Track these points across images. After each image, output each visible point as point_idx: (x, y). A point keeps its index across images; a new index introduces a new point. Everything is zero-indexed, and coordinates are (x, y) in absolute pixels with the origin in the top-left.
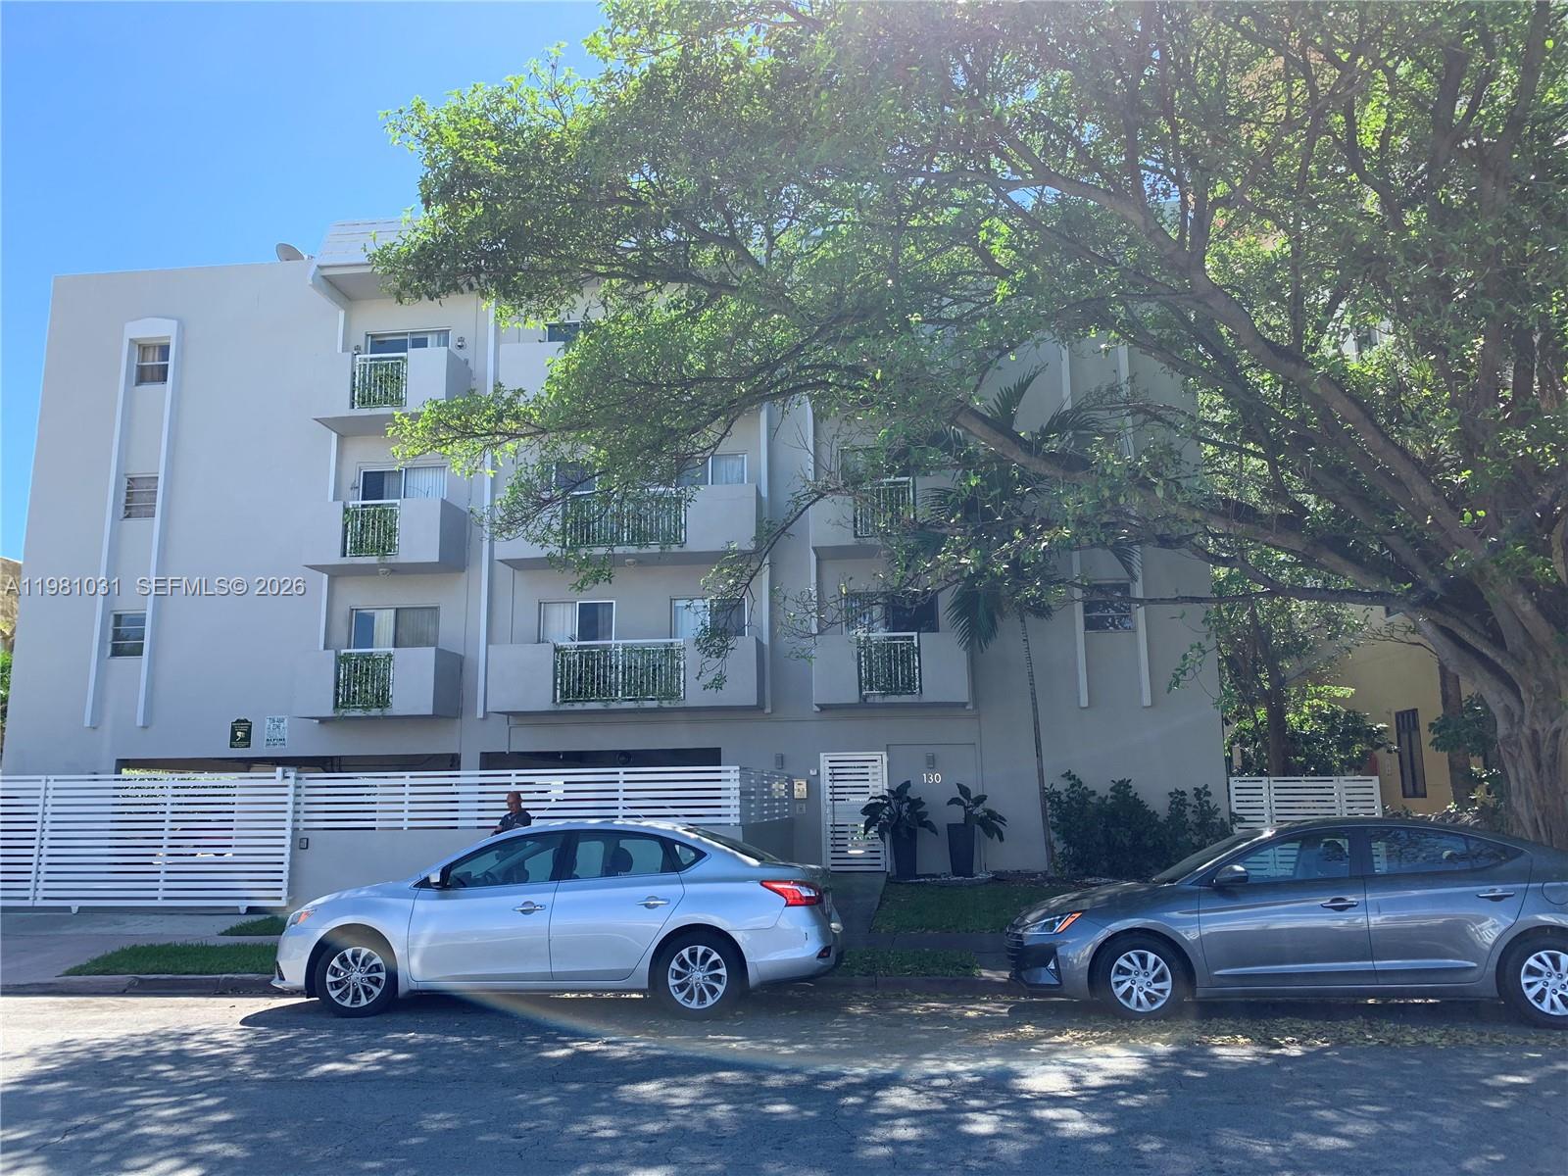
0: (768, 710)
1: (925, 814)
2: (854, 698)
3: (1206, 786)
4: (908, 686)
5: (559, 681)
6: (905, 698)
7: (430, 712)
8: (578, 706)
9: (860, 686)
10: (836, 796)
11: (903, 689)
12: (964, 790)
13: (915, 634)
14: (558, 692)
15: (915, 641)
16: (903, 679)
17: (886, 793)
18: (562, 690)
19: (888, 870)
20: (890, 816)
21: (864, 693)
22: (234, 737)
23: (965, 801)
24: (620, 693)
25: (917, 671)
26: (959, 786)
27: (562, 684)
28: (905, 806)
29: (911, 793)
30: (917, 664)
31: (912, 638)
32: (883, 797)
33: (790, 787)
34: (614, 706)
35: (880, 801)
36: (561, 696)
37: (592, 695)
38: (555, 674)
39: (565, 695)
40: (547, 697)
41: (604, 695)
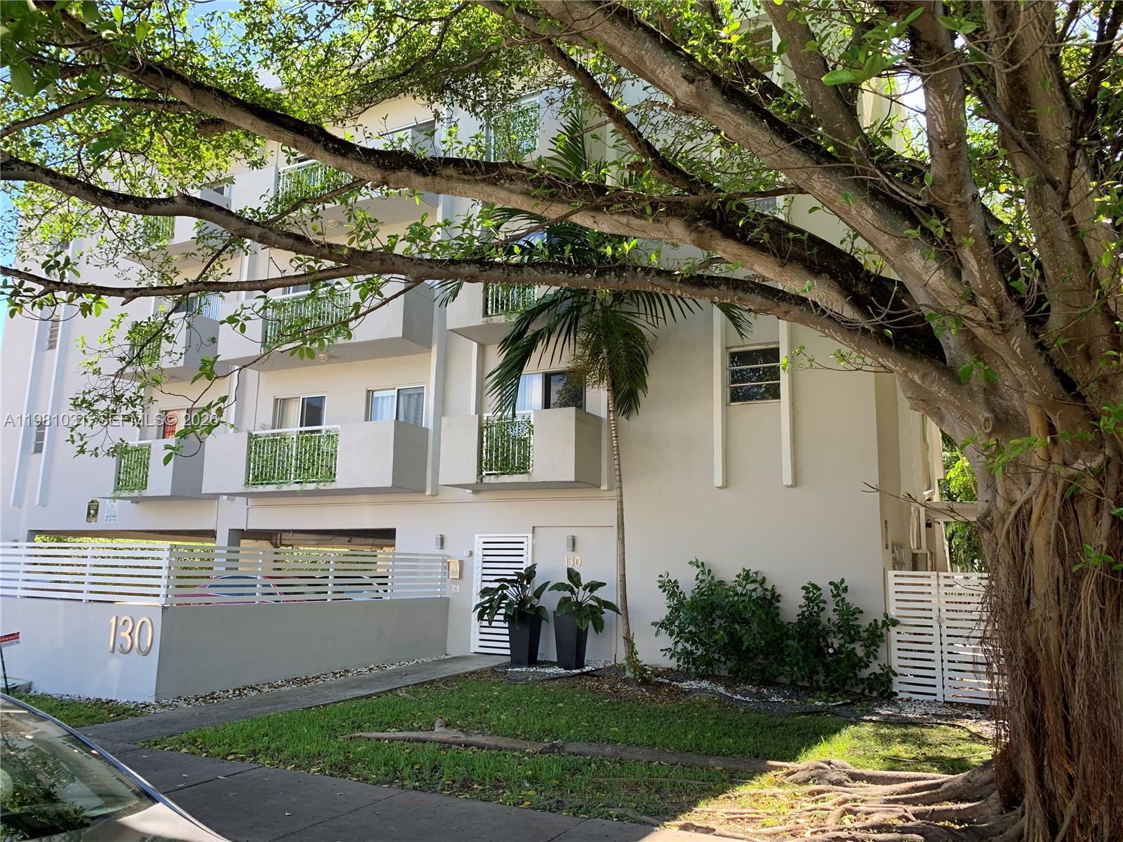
2: (473, 478)
3: (843, 581)
5: (252, 466)
6: (517, 478)
7: (169, 494)
8: (261, 489)
9: (481, 465)
11: (518, 469)
12: (574, 576)
14: (251, 475)
15: (532, 419)
16: (519, 459)
18: (253, 474)
21: (484, 473)
22: (89, 514)
24: (292, 476)
25: (531, 449)
26: (568, 571)
27: (254, 469)
30: (531, 443)
33: (447, 568)
34: (285, 488)
36: (252, 480)
37: (273, 478)
38: (249, 460)
39: (256, 478)
40: (243, 480)
41: (282, 478)
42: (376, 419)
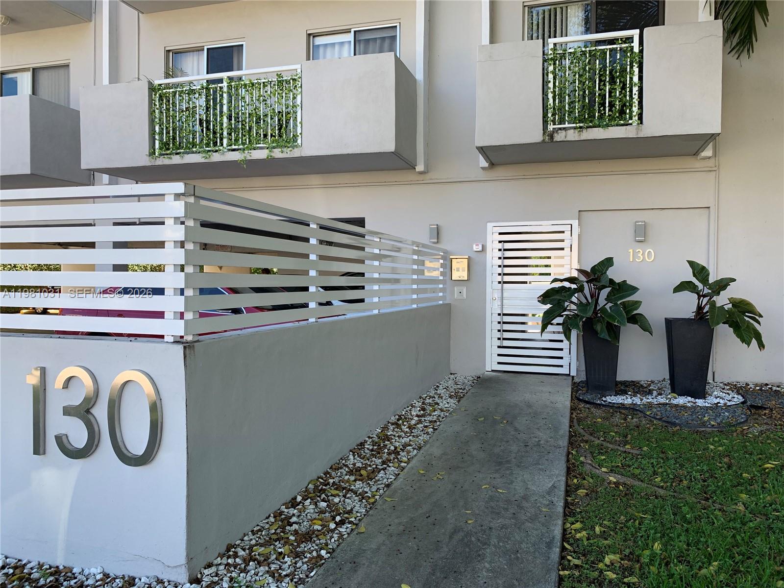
0: (420, 168)
1: (637, 304)
2: (535, 135)
4: (621, 115)
5: (157, 129)
7: (28, 171)
8: (176, 160)
9: (545, 116)
10: (507, 278)
11: (611, 118)
12: (700, 271)
13: (635, 33)
14: (157, 142)
15: (636, 45)
16: (612, 105)
17: (575, 274)
18: (161, 140)
19: (574, 373)
20: (580, 305)
21: (551, 127)
23: (700, 286)
24: (225, 141)
25: (635, 90)
26: (692, 264)
27: (161, 133)
28: (605, 292)
29: (615, 274)
30: (636, 79)
31: (630, 39)
32: (571, 280)
33: (448, 266)
34: (216, 158)
35: (567, 284)
36: (161, 148)
37: (194, 145)
38: (152, 122)
39: (165, 146)
40: (146, 149)
41: (208, 145)
42: (318, 58)
